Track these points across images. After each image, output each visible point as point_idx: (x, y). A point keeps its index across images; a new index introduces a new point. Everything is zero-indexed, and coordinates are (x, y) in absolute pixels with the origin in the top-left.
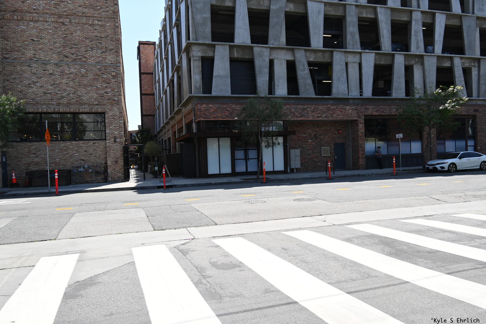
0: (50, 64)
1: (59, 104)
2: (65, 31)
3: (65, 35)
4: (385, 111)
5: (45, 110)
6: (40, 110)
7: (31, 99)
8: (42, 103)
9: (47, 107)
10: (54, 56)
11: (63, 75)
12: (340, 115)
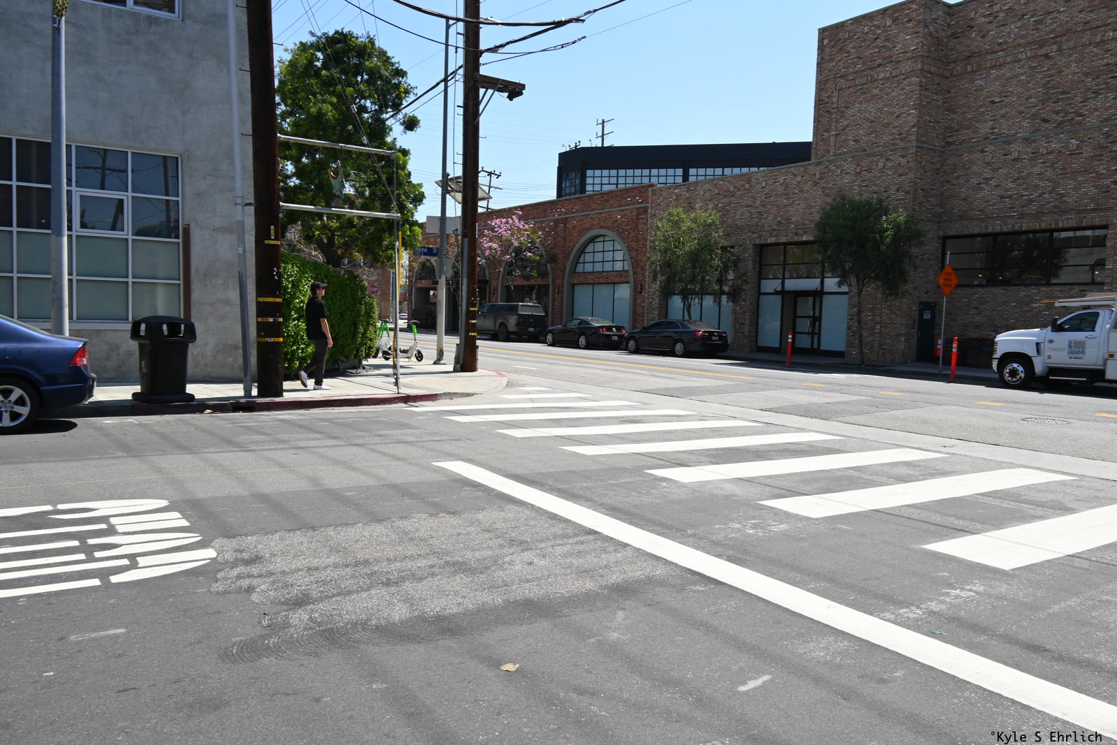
0: (1016, 140)
1: (1022, 216)
2: (1049, 69)
3: (1048, 79)
5: (998, 229)
6: (990, 230)
7: (979, 211)
8: (995, 216)
9: (1003, 222)
10: (1025, 124)
11: (1036, 157)
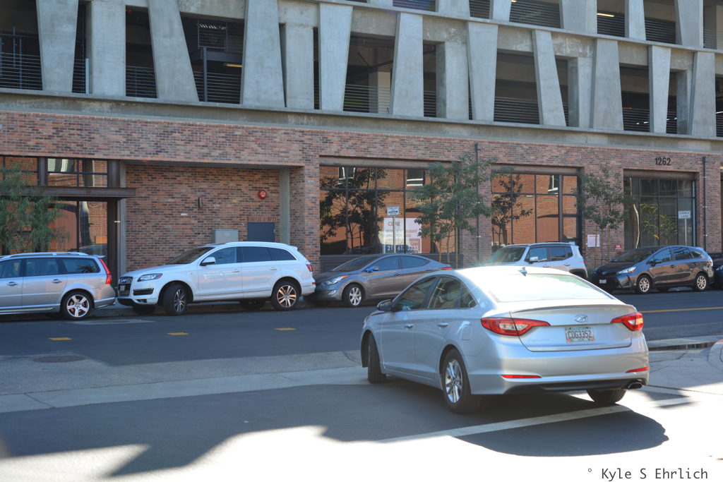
4: (370, 149)
12: (259, 154)
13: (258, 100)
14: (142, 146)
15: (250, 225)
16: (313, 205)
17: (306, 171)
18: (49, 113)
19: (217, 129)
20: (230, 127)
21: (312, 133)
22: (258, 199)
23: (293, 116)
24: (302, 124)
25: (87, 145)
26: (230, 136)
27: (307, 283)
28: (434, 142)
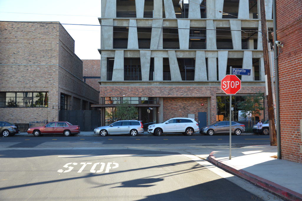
0: (22, 65)
1: (25, 87)
2: (30, 47)
3: (30, 50)
8: (17, 87)
10: (24, 61)
11: (28, 71)
12: (197, 94)
13: (199, 79)
14: (164, 93)
15: (199, 113)
16: (213, 107)
17: (212, 98)
18: (141, 86)
19: (185, 88)
20: (189, 87)
21: (214, 87)
22: (201, 106)
23: (210, 83)
24: (213, 85)
25: (150, 93)
26: (189, 89)
27: (196, 128)
28: (255, 88)
